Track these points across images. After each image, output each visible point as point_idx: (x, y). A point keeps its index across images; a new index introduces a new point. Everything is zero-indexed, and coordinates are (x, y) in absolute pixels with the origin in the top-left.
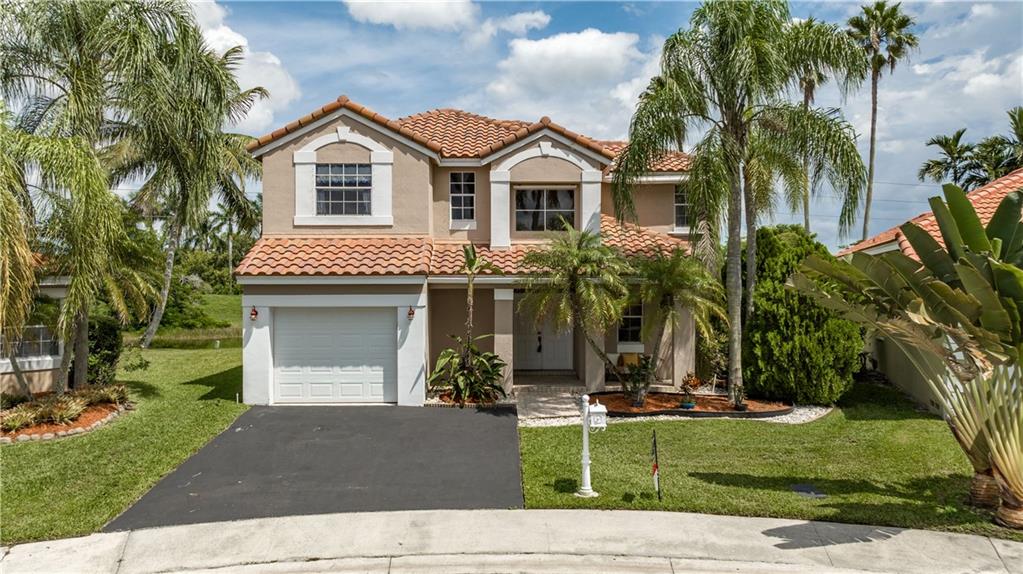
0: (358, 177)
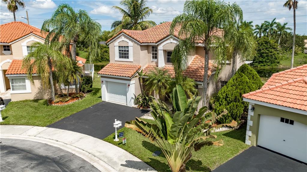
0: (126, 49)
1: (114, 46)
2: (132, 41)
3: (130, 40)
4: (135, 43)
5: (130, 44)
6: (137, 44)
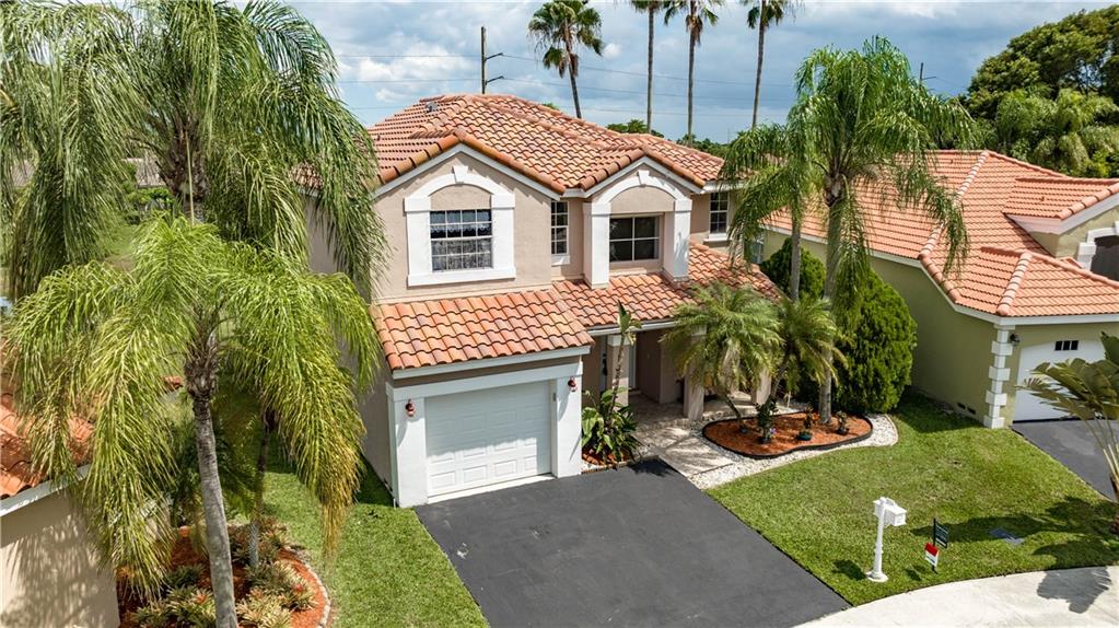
0: (478, 224)
1: (405, 214)
2: (511, 184)
4: (527, 190)
5: (502, 196)
6: (540, 197)
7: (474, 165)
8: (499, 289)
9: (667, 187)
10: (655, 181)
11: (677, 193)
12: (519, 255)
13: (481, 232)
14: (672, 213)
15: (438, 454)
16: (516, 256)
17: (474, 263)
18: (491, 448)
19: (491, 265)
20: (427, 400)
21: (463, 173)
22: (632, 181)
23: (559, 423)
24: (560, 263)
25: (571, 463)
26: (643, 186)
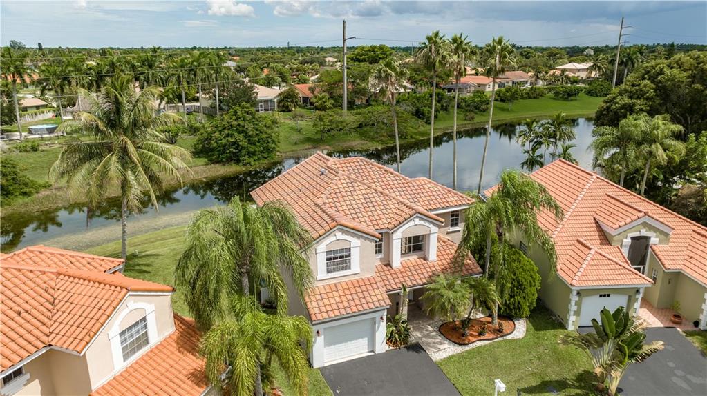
0: (345, 254)
1: (316, 254)
2: (359, 237)
3: (353, 235)
4: (365, 238)
5: (355, 242)
6: (371, 240)
7: (344, 232)
8: (352, 278)
9: (427, 224)
10: (422, 222)
11: (431, 226)
12: (362, 263)
13: (346, 257)
14: (429, 234)
15: (329, 346)
16: (361, 264)
17: (343, 269)
18: (349, 343)
19: (350, 268)
20: (325, 329)
21: (340, 235)
22: (411, 223)
23: (377, 333)
24: (379, 257)
25: (382, 347)
26: (416, 225)
